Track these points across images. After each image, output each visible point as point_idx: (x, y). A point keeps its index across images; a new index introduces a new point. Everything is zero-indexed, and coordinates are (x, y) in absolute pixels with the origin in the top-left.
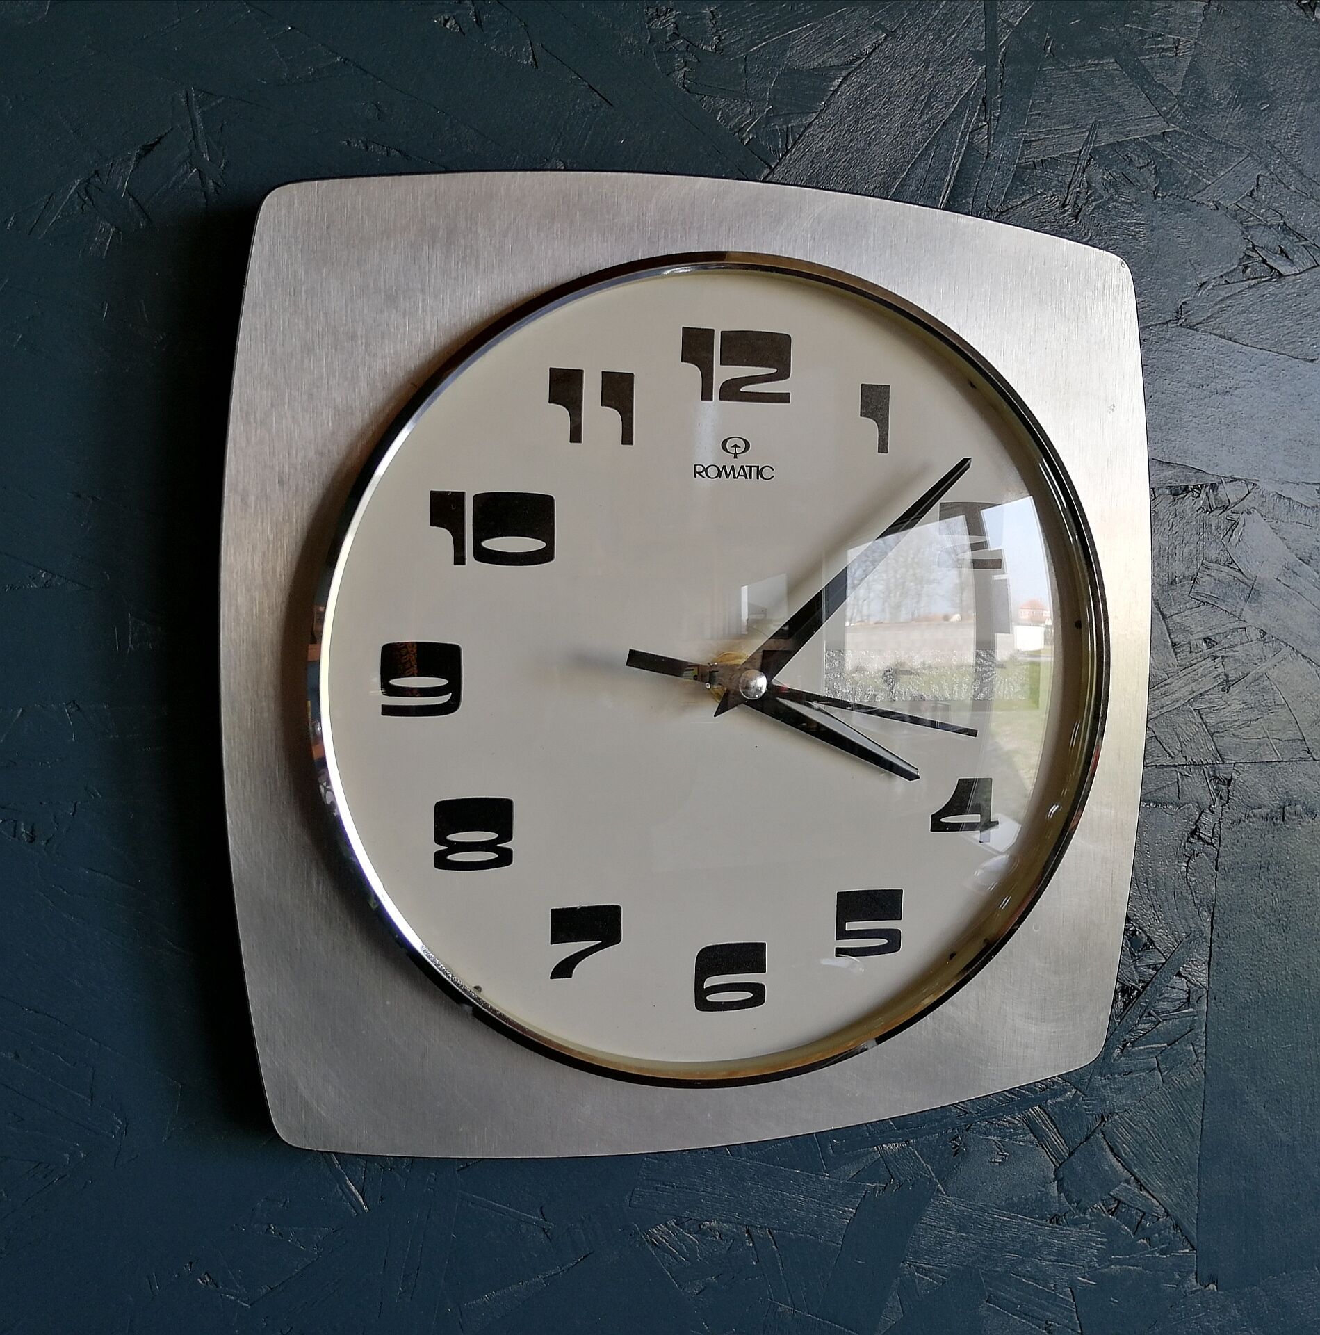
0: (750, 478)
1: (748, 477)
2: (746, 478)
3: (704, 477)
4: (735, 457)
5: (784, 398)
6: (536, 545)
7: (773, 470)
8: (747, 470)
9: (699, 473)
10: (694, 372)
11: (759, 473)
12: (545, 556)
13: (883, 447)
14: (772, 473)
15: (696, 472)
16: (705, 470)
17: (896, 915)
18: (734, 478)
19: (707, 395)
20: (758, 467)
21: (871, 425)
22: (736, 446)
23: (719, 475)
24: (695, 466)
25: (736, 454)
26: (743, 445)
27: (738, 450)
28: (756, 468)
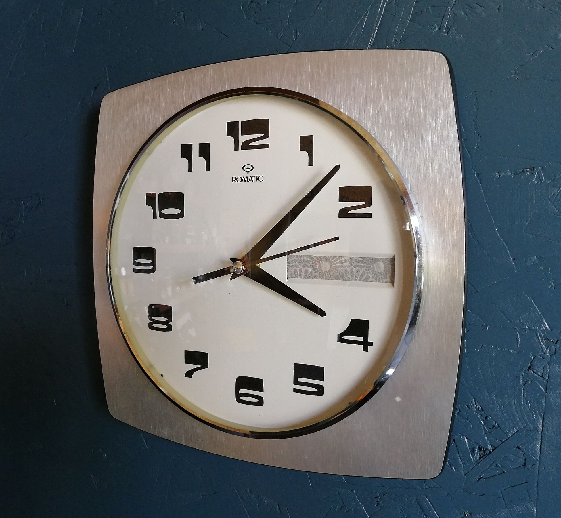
0: (254, 181)
1: (253, 181)
2: (252, 181)
3: (236, 182)
4: (248, 173)
5: (267, 146)
6: (178, 211)
7: (263, 177)
8: (253, 178)
9: (234, 180)
10: (231, 139)
11: (258, 179)
12: (181, 215)
13: (311, 163)
14: (263, 178)
15: (233, 180)
16: (236, 179)
17: (322, 378)
18: (248, 181)
19: (236, 148)
20: (257, 176)
21: (305, 154)
22: (248, 168)
23: (242, 181)
24: (233, 178)
25: (248, 171)
26: (251, 168)
27: (249, 170)
28: (256, 177)
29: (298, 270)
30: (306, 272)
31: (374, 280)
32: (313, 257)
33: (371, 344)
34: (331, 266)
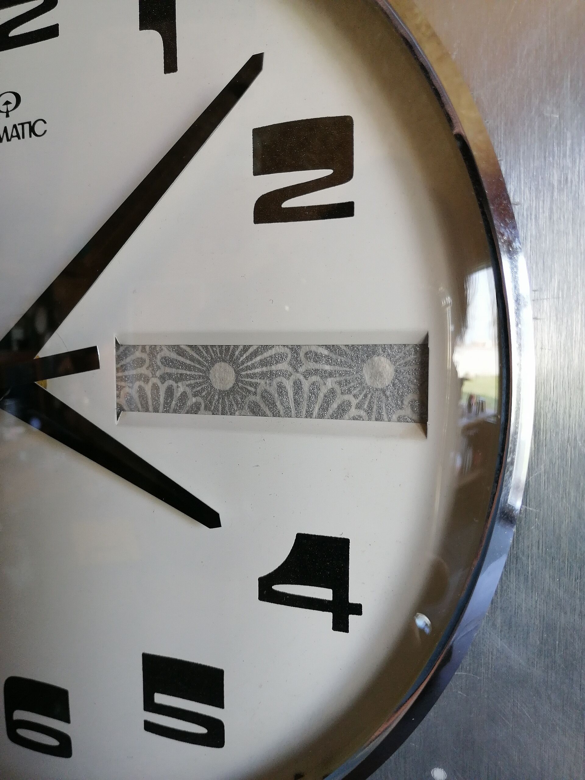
0: (23, 137)
1: (21, 136)
2: (19, 138)
4: (8, 116)
5: (52, 32)
7: (45, 122)
8: (20, 128)
11: (32, 130)
13: (171, 65)
14: (45, 127)
17: (218, 700)
18: (8, 140)
20: (29, 123)
21: (154, 40)
22: (7, 102)
25: (7, 112)
26: (13, 100)
27: (10, 107)
28: (28, 125)
29: (148, 388)
30: (170, 392)
31: (362, 413)
32: (188, 349)
33: (357, 609)
34: (237, 373)
